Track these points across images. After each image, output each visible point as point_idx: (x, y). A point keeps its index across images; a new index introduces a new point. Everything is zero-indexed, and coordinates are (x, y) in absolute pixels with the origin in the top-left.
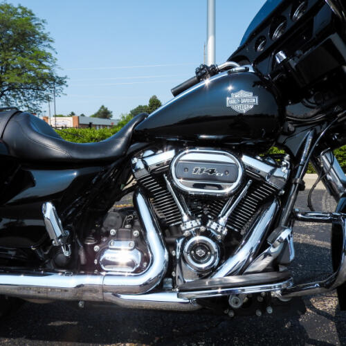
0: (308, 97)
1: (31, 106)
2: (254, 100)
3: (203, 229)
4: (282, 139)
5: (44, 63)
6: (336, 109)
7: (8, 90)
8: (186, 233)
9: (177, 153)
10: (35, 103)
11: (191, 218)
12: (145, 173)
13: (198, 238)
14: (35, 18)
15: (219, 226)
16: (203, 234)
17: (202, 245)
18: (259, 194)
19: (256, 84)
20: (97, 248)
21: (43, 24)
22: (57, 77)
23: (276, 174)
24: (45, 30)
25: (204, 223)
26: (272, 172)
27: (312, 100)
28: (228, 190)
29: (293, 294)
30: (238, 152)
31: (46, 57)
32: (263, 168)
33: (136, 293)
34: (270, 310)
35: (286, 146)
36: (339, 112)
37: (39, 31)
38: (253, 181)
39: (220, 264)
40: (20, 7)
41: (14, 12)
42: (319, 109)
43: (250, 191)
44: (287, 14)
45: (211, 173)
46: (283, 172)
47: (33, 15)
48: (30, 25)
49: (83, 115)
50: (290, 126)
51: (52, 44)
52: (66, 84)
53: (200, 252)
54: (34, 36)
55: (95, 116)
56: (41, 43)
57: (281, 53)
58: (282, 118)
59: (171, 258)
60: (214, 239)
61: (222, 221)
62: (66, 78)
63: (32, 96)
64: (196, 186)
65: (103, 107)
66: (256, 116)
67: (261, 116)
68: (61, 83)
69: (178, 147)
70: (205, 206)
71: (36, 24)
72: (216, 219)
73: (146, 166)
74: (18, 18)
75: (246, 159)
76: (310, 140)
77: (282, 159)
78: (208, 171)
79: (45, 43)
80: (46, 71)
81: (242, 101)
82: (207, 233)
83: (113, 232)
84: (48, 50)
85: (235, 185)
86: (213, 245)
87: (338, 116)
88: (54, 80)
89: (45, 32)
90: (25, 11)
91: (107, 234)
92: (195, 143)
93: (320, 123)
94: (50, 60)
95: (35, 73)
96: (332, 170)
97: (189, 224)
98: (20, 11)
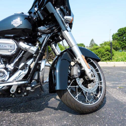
2: (21, 22)
6: (54, 28)
15: (11, 67)
17: (1, 72)
27: (48, 26)
35: (39, 41)
36: (55, 29)
39: (8, 79)
42: (49, 28)
45: (5, 47)
46: (35, 48)
50: (39, 33)
61: (12, 64)
72: (10, 64)
76: (46, 38)
78: (4, 46)
85: (14, 51)
86: (6, 72)
87: (55, 30)
93: (50, 33)
96: (56, 49)
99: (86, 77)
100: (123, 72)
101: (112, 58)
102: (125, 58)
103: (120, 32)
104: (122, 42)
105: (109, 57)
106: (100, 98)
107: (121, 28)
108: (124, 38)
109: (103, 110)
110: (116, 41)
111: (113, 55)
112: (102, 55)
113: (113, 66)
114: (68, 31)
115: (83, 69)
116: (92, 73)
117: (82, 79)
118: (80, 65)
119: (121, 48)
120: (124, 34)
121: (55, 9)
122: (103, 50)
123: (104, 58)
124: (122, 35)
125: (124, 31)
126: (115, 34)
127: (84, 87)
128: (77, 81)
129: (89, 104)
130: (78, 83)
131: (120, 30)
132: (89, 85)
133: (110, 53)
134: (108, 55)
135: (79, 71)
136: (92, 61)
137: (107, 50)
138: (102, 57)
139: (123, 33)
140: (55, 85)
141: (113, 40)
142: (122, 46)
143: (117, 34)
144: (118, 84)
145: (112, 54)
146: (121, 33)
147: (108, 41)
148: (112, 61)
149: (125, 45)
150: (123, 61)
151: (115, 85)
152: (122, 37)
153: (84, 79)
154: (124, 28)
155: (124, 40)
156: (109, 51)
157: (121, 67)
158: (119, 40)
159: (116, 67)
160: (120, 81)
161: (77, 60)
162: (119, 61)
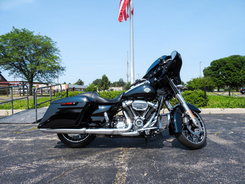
0: (162, 88)
1: (49, 80)
3: (139, 118)
4: (156, 98)
5: (56, 61)
7: (38, 73)
8: (136, 119)
9: (133, 102)
10: (50, 79)
11: (136, 116)
12: (126, 106)
13: (138, 120)
14: (52, 41)
15: (143, 118)
16: (139, 119)
17: (139, 121)
18: (152, 110)
19: (150, 86)
20: (115, 124)
21: (55, 44)
22: (61, 67)
23: (155, 106)
24: (56, 46)
25: (139, 117)
26: (154, 105)
27: (163, 89)
28: (145, 109)
29: (159, 132)
30: (147, 101)
31: (57, 58)
32: (153, 105)
33: (126, 132)
34: (154, 135)
37: (54, 47)
38: (150, 107)
39: (143, 126)
40: (45, 36)
41: (42, 39)
42: (165, 91)
43: (149, 110)
44: (157, 68)
45: (141, 105)
46: (157, 105)
47: (51, 40)
48: (50, 44)
49: (70, 84)
50: (158, 95)
51: (59, 53)
52: (65, 70)
53: (139, 123)
54: (51, 49)
55: (76, 84)
56: (55, 52)
57: (155, 78)
58: (156, 93)
59: (133, 125)
60: (142, 120)
61: (144, 116)
62: (65, 67)
63: (50, 76)
64: (137, 108)
65: (79, 80)
66: (150, 93)
67: (151, 93)
68: (63, 70)
69: (133, 100)
70: (140, 113)
71: (52, 44)
72: (142, 116)
73: (126, 104)
74: (44, 41)
75: (148, 102)
76: (163, 98)
77: (157, 102)
79: (56, 52)
80: (57, 65)
81: (147, 90)
82: (140, 119)
83: (118, 120)
84: (58, 55)
85: (146, 108)
86: (142, 121)
87: (169, 92)
88: (60, 69)
89: (56, 47)
90: (47, 38)
91: (117, 121)
92: (137, 99)
93: (165, 94)
94: (58, 60)
95: (51, 65)
96: (169, 105)
97: (136, 118)
98: (45, 38)
99: (193, 125)
100: (220, 120)
101: (206, 104)
102: (222, 104)
103: (214, 66)
104: (217, 79)
105: (203, 103)
106: (203, 140)
107: (215, 60)
108: (220, 73)
109: (205, 148)
110: (209, 77)
111: (208, 101)
112: (195, 102)
113: (209, 113)
114: (179, 94)
115: (191, 119)
116: (197, 122)
117: (190, 126)
118: (188, 116)
119: (216, 86)
120: (219, 68)
121: (170, 80)
122: (197, 96)
123: (197, 104)
124: (217, 69)
125: (219, 64)
126: (207, 68)
127: (192, 131)
128: (188, 127)
129: (196, 143)
130: (188, 129)
131: (213, 63)
132: (195, 130)
133: (204, 99)
134: (202, 101)
135: (188, 121)
136: (195, 113)
137: (201, 96)
138: (195, 104)
139: (218, 66)
140: (175, 129)
141: (205, 76)
142: (217, 84)
143: (210, 68)
144: (215, 131)
145: (206, 100)
146: (216, 67)
147: (199, 77)
148: (206, 108)
149: (222, 82)
150: (220, 107)
151: (212, 132)
152: (217, 72)
153: (192, 126)
154: (219, 60)
155: (220, 76)
156: (203, 96)
157: (218, 114)
158: (213, 76)
159: (212, 114)
160: (217, 129)
161: (187, 113)
162: (215, 108)
